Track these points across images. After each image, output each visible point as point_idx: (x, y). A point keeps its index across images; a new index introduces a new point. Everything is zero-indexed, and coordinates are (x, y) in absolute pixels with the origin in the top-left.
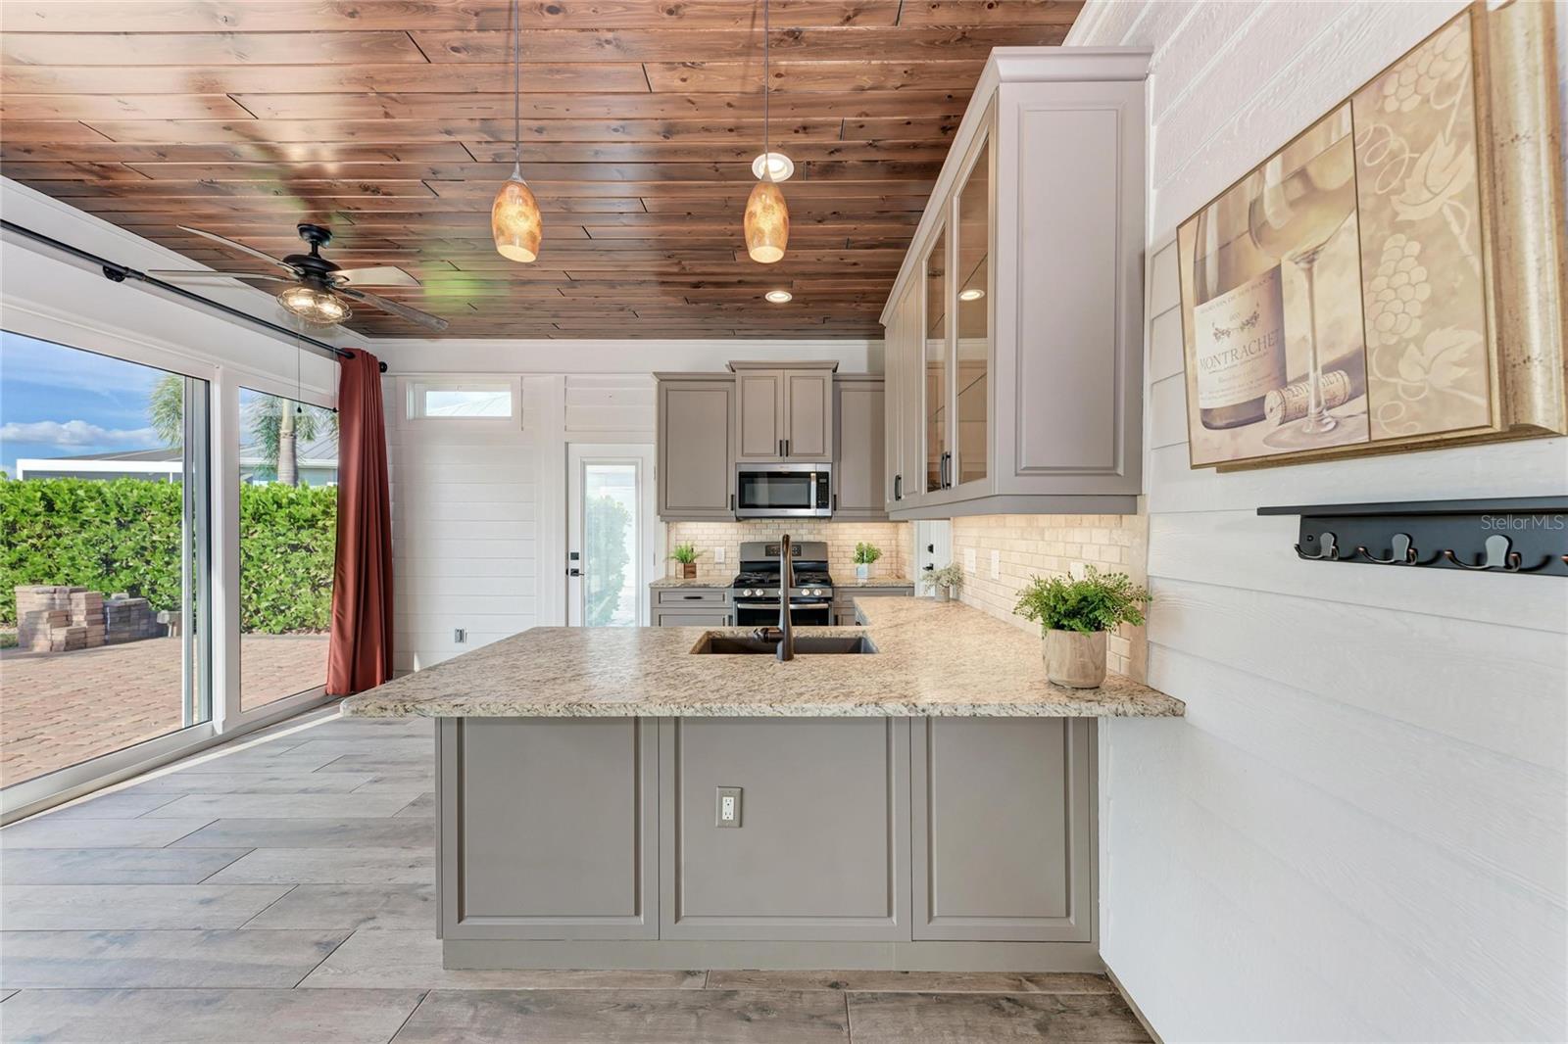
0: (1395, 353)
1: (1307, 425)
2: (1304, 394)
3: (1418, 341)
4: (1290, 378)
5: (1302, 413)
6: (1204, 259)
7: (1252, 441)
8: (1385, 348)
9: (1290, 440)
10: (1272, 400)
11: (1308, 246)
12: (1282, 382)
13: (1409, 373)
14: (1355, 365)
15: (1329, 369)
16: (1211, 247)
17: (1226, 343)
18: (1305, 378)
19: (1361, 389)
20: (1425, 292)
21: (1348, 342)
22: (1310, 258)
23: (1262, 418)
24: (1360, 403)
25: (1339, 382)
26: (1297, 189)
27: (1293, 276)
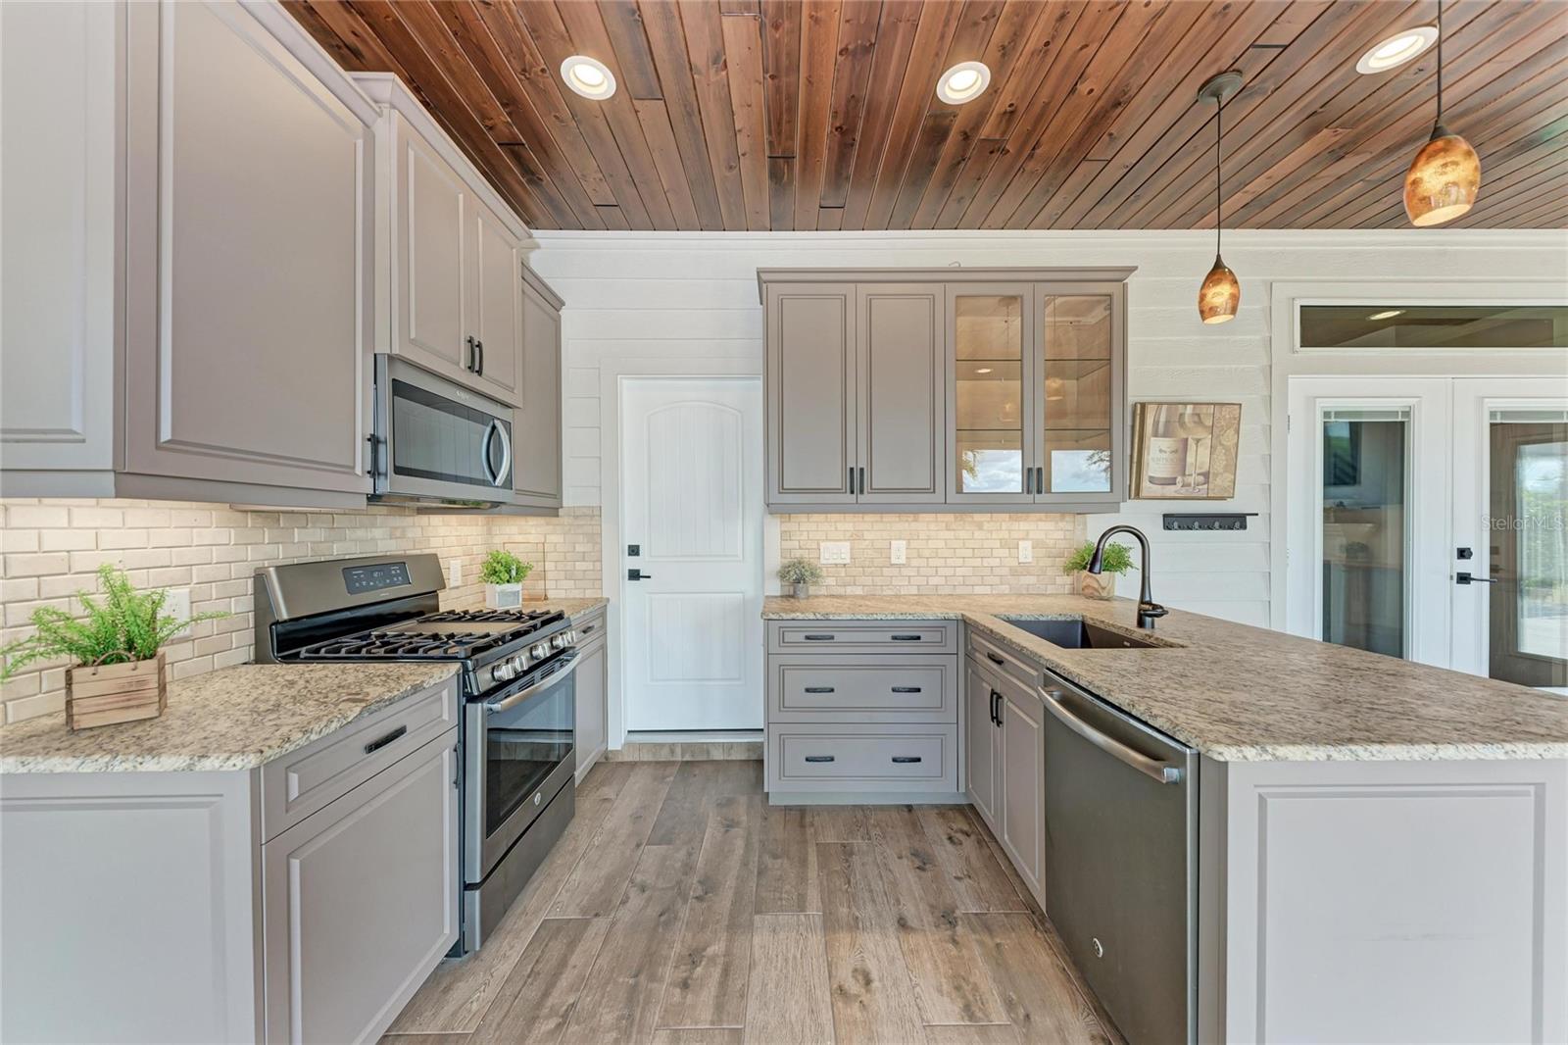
0: (1216, 475)
1: (1190, 489)
2: (1191, 480)
3: (1222, 474)
4: (1187, 473)
5: (1189, 485)
6: (1158, 422)
7: (1170, 491)
8: (1214, 473)
9: (1184, 492)
10: (1179, 479)
11: (1199, 437)
12: (1184, 475)
13: (1219, 481)
14: (1206, 475)
15: (1199, 474)
16: (1163, 419)
17: (1164, 455)
18: (1191, 475)
19: (1207, 482)
20: (1225, 462)
21: (1205, 469)
22: (1198, 441)
23: (1175, 484)
24: (1206, 486)
25: (1201, 479)
26: (1196, 419)
27: (1191, 443)
